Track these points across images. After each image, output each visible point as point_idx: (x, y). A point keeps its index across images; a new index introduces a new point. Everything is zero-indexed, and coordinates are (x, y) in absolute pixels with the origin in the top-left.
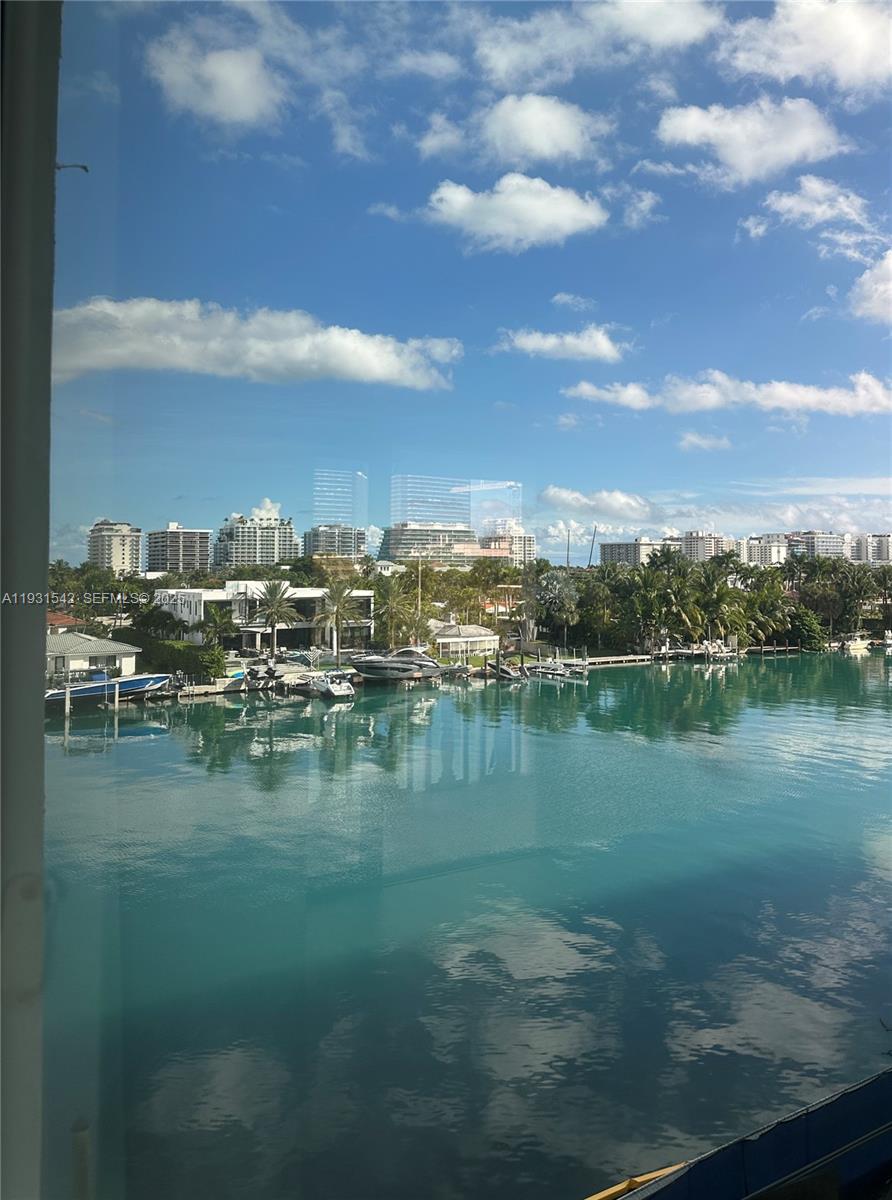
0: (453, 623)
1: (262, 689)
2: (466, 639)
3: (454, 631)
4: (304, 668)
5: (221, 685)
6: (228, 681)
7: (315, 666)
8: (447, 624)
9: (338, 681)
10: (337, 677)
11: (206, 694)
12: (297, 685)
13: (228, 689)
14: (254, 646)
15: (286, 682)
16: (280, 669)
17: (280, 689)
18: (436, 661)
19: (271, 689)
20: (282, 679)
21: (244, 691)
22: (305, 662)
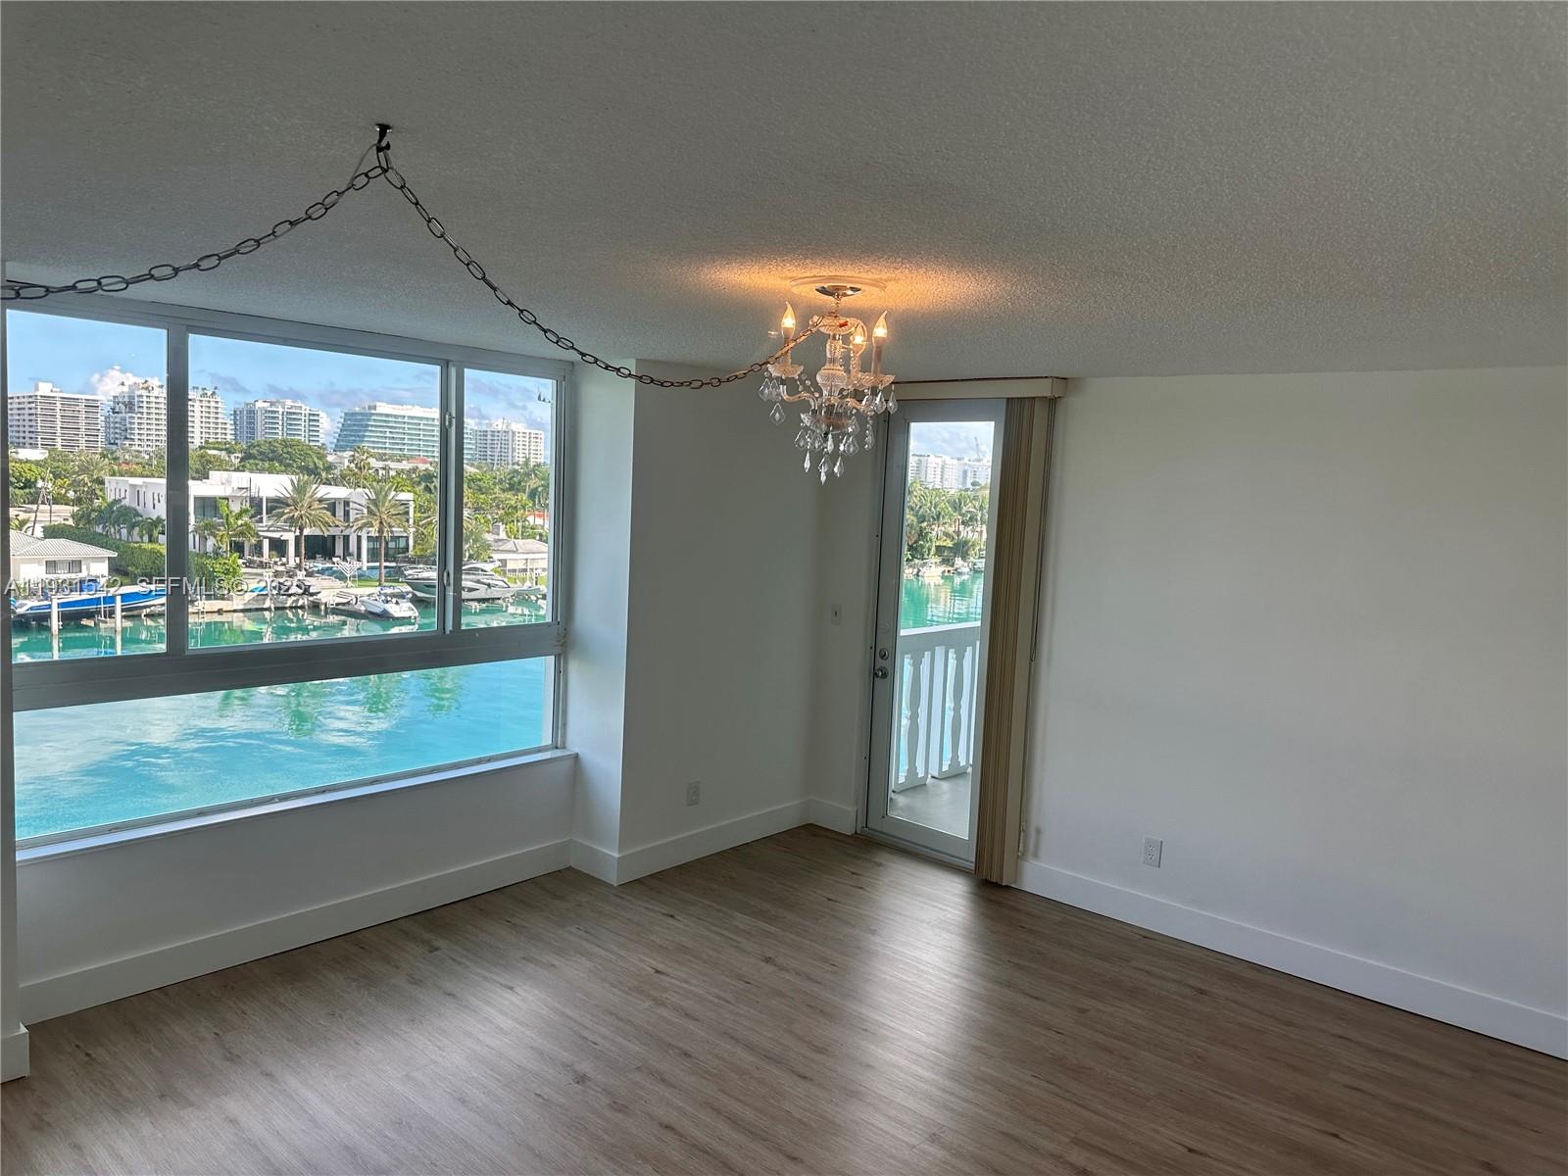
0: (503, 535)
1: (291, 608)
2: (526, 556)
3: (509, 546)
4: (338, 583)
5: (238, 603)
6: (248, 596)
7: (353, 581)
8: (497, 537)
9: (394, 600)
10: (393, 595)
11: (220, 612)
12: (337, 604)
13: (249, 607)
14: (261, 554)
15: (324, 601)
16: (315, 584)
17: (315, 607)
18: (506, 580)
19: (302, 607)
20: (319, 596)
21: (269, 609)
22: (341, 577)
